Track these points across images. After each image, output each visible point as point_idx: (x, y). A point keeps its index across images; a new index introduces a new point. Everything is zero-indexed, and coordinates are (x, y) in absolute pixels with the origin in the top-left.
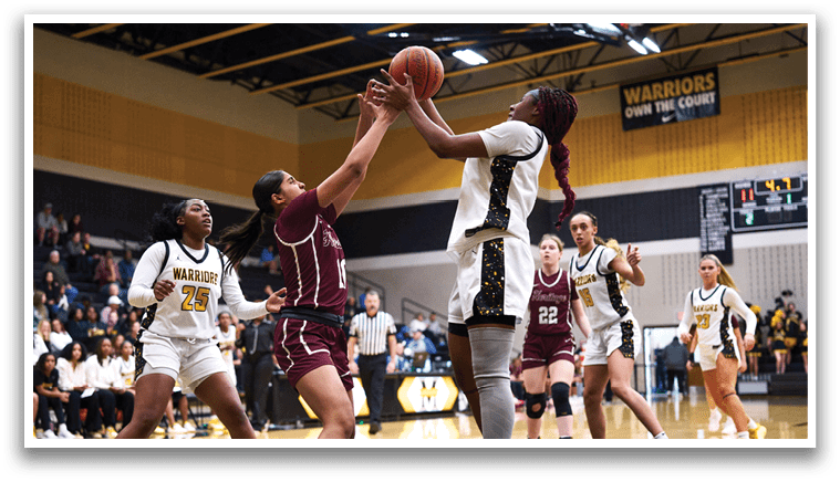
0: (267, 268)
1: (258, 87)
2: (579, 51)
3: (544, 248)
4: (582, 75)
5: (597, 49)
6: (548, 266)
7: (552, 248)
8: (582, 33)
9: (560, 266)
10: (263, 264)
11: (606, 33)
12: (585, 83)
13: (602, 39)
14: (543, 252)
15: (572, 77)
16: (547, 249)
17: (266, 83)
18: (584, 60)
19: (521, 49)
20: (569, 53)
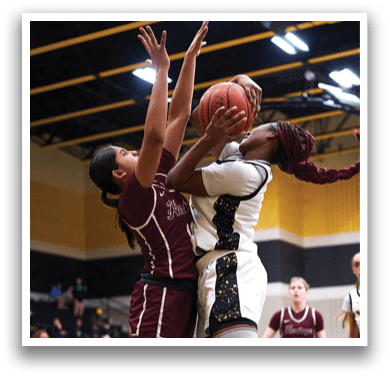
0: (55, 304)
1: (49, 142)
2: (328, 118)
3: (294, 288)
4: (330, 140)
5: (342, 118)
6: (297, 304)
7: (300, 288)
8: (330, 103)
9: (307, 303)
10: (52, 300)
11: (350, 103)
12: (334, 146)
13: (347, 108)
14: (292, 292)
15: (322, 141)
16: (296, 289)
17: (55, 139)
18: (333, 125)
19: (279, 115)
20: (320, 120)
